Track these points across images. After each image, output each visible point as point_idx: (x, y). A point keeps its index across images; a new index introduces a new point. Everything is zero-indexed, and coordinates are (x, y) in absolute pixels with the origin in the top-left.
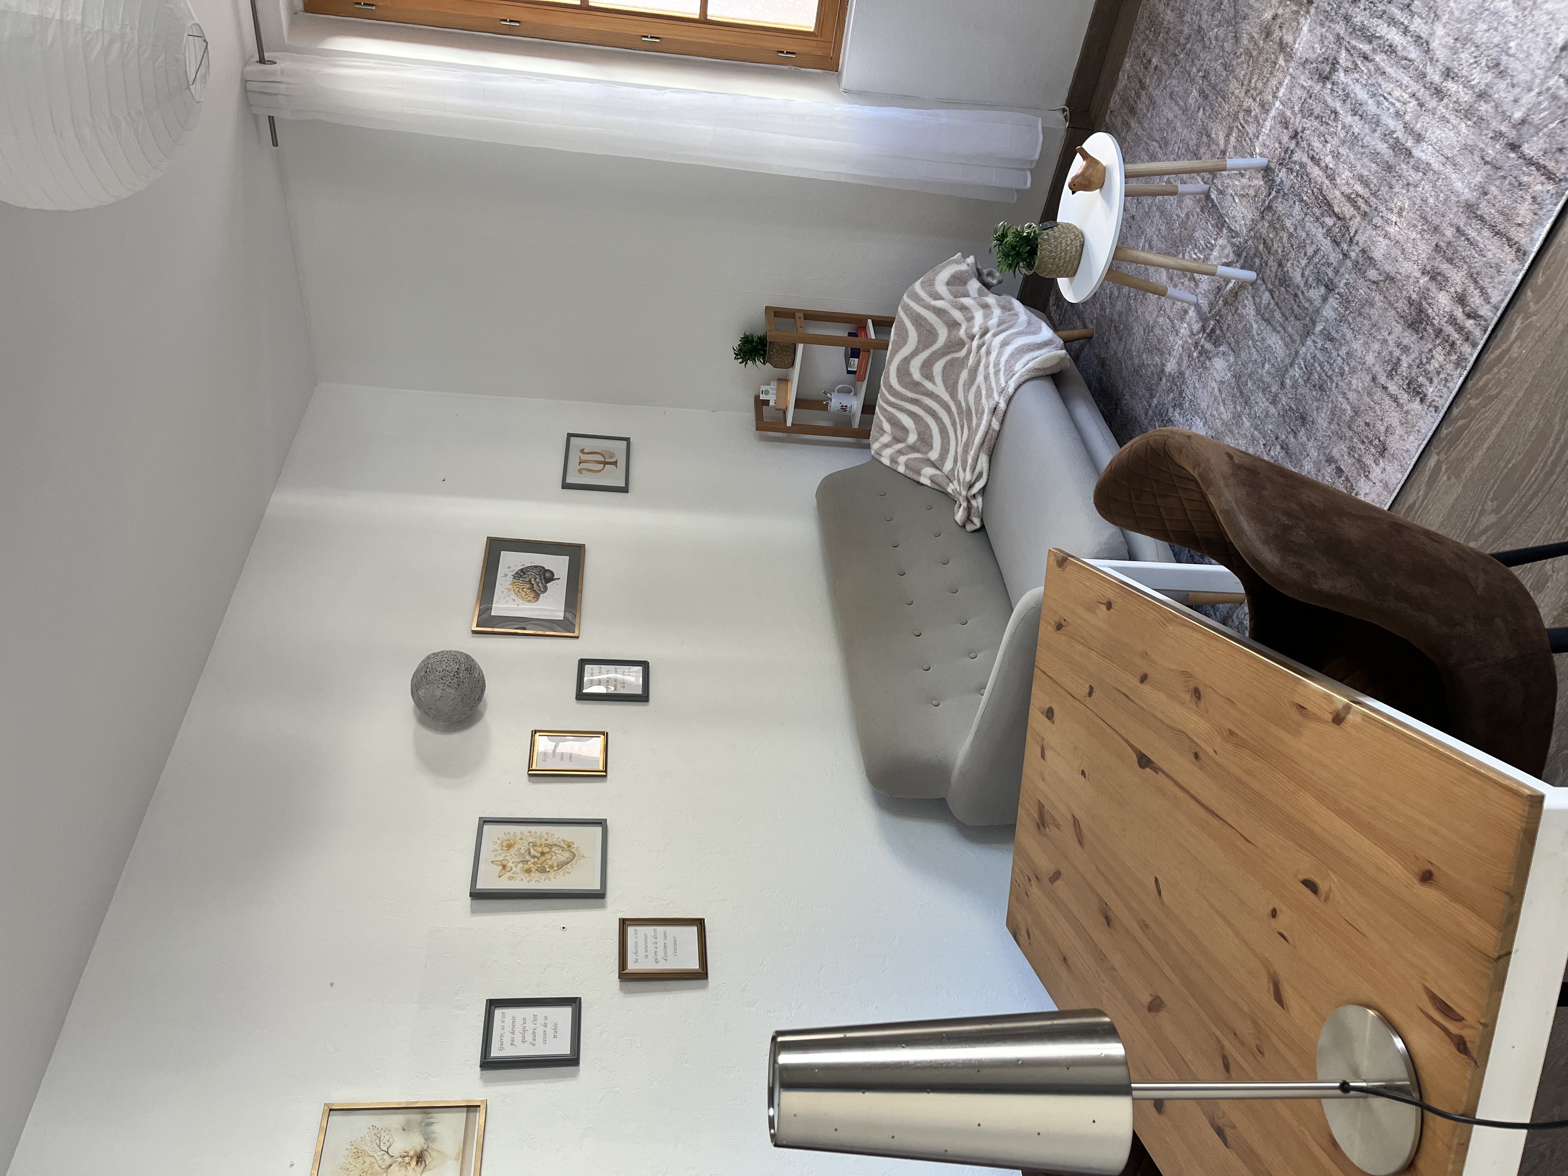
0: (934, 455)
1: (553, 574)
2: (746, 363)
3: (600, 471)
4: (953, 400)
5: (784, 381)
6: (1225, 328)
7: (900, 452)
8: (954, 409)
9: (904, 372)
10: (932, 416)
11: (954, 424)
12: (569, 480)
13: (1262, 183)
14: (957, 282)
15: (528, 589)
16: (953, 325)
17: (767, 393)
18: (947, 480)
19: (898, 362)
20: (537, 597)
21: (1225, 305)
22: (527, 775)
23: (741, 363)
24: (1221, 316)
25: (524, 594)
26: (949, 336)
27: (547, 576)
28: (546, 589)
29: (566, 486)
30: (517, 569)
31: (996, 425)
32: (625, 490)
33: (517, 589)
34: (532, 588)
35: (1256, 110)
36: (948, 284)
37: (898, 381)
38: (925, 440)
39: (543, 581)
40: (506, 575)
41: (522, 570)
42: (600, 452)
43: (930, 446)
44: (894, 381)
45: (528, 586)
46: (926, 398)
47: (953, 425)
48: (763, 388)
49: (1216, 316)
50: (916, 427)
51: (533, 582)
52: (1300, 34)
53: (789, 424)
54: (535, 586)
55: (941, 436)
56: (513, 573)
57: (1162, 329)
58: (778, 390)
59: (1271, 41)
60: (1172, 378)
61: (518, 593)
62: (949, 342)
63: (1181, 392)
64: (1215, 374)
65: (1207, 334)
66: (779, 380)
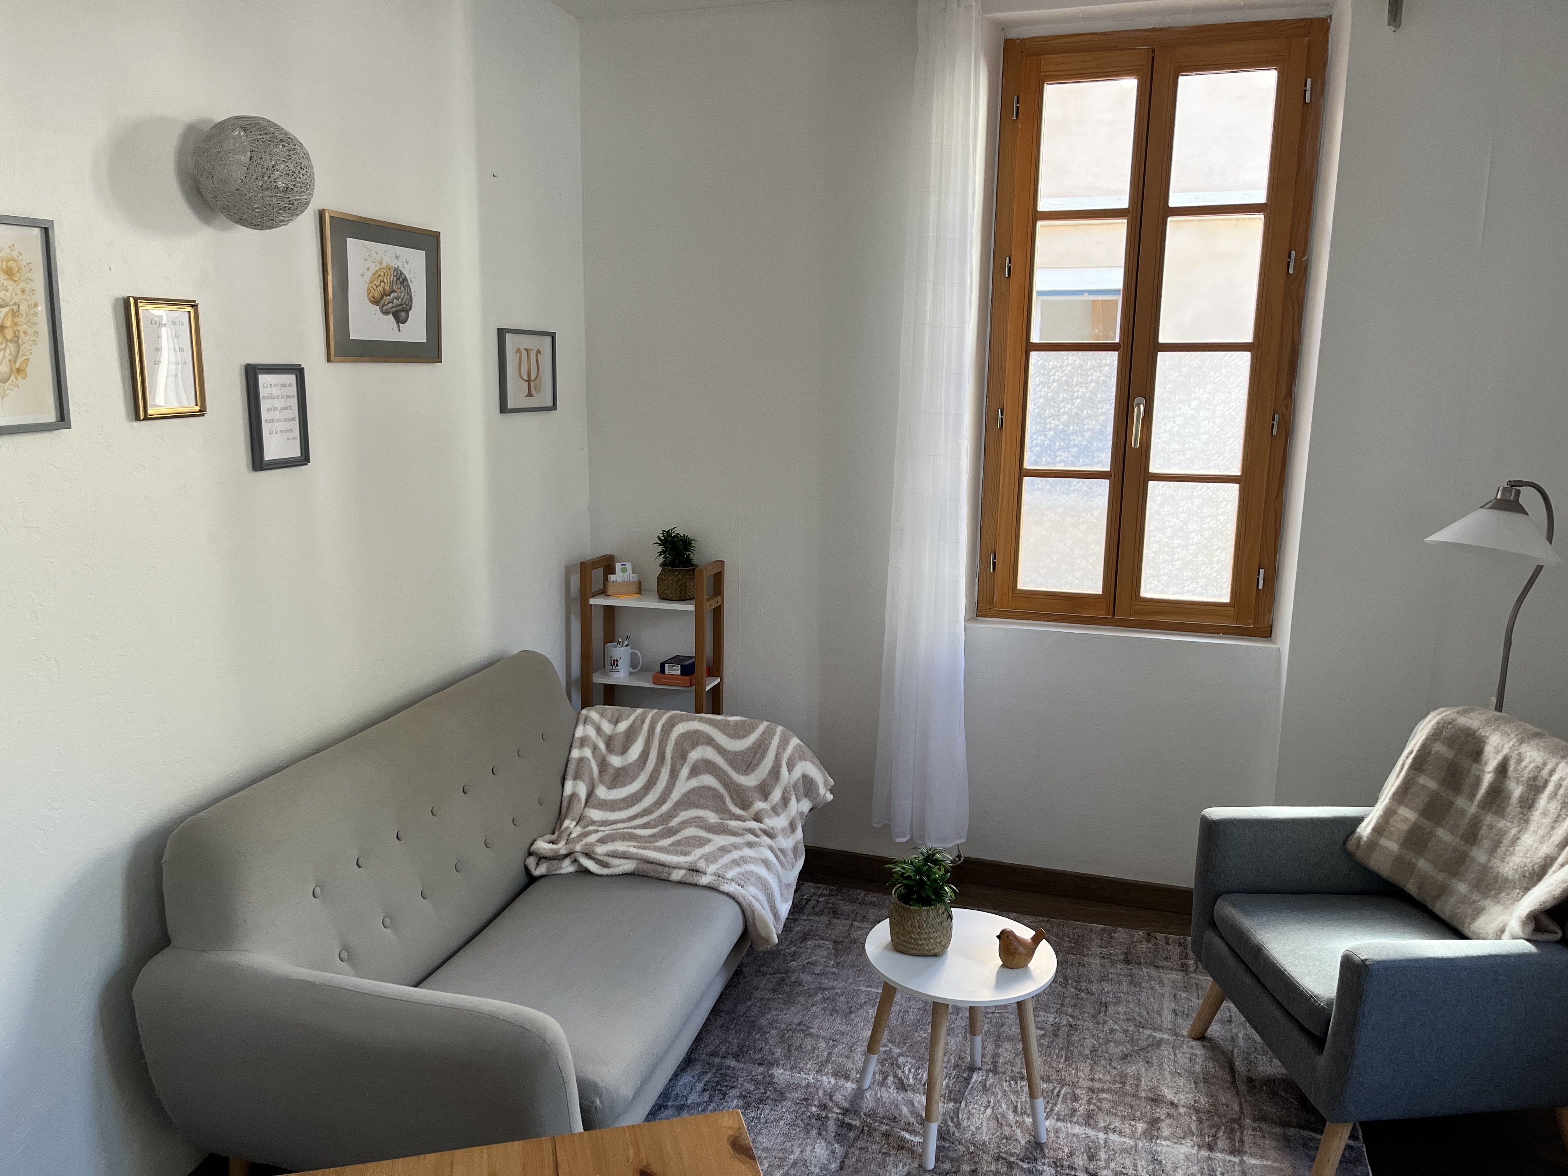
0: (602, 792)
1: (404, 322)
2: (660, 545)
3: (521, 376)
4: (674, 806)
5: (640, 589)
6: (860, 1144)
7: (595, 748)
8: (665, 808)
9: (695, 739)
10: (648, 781)
11: (647, 812)
12: (509, 337)
13: (1023, 1143)
14: (807, 786)
15: (384, 290)
16: (764, 791)
17: (624, 570)
18: (578, 817)
19: (705, 730)
20: (376, 301)
21: (884, 1135)
22: (126, 295)
23: (659, 538)
24: (870, 1134)
25: (378, 284)
26: (749, 788)
27: (401, 314)
28: (386, 313)
29: (502, 333)
30: (406, 272)
31: (677, 875)
32: (504, 408)
33: (382, 274)
34: (385, 294)
35: (1082, 1108)
36: (805, 777)
37: (682, 734)
38: (619, 778)
39: (394, 309)
40: (397, 258)
41: (405, 279)
42: (540, 374)
43: (611, 786)
44: (680, 728)
45: (387, 288)
46: (668, 770)
47: (644, 810)
48: (629, 566)
49: (867, 1126)
50: (631, 764)
51: (392, 295)
52: (1176, 1143)
53: (592, 601)
54: (388, 297)
55: (626, 798)
56: (401, 268)
57: (814, 1049)
58: (629, 583)
59: (1151, 1106)
60: (769, 1082)
61: (377, 275)
62: (743, 790)
63: (762, 1101)
64: (808, 1148)
65: (843, 1120)
66: (640, 583)
